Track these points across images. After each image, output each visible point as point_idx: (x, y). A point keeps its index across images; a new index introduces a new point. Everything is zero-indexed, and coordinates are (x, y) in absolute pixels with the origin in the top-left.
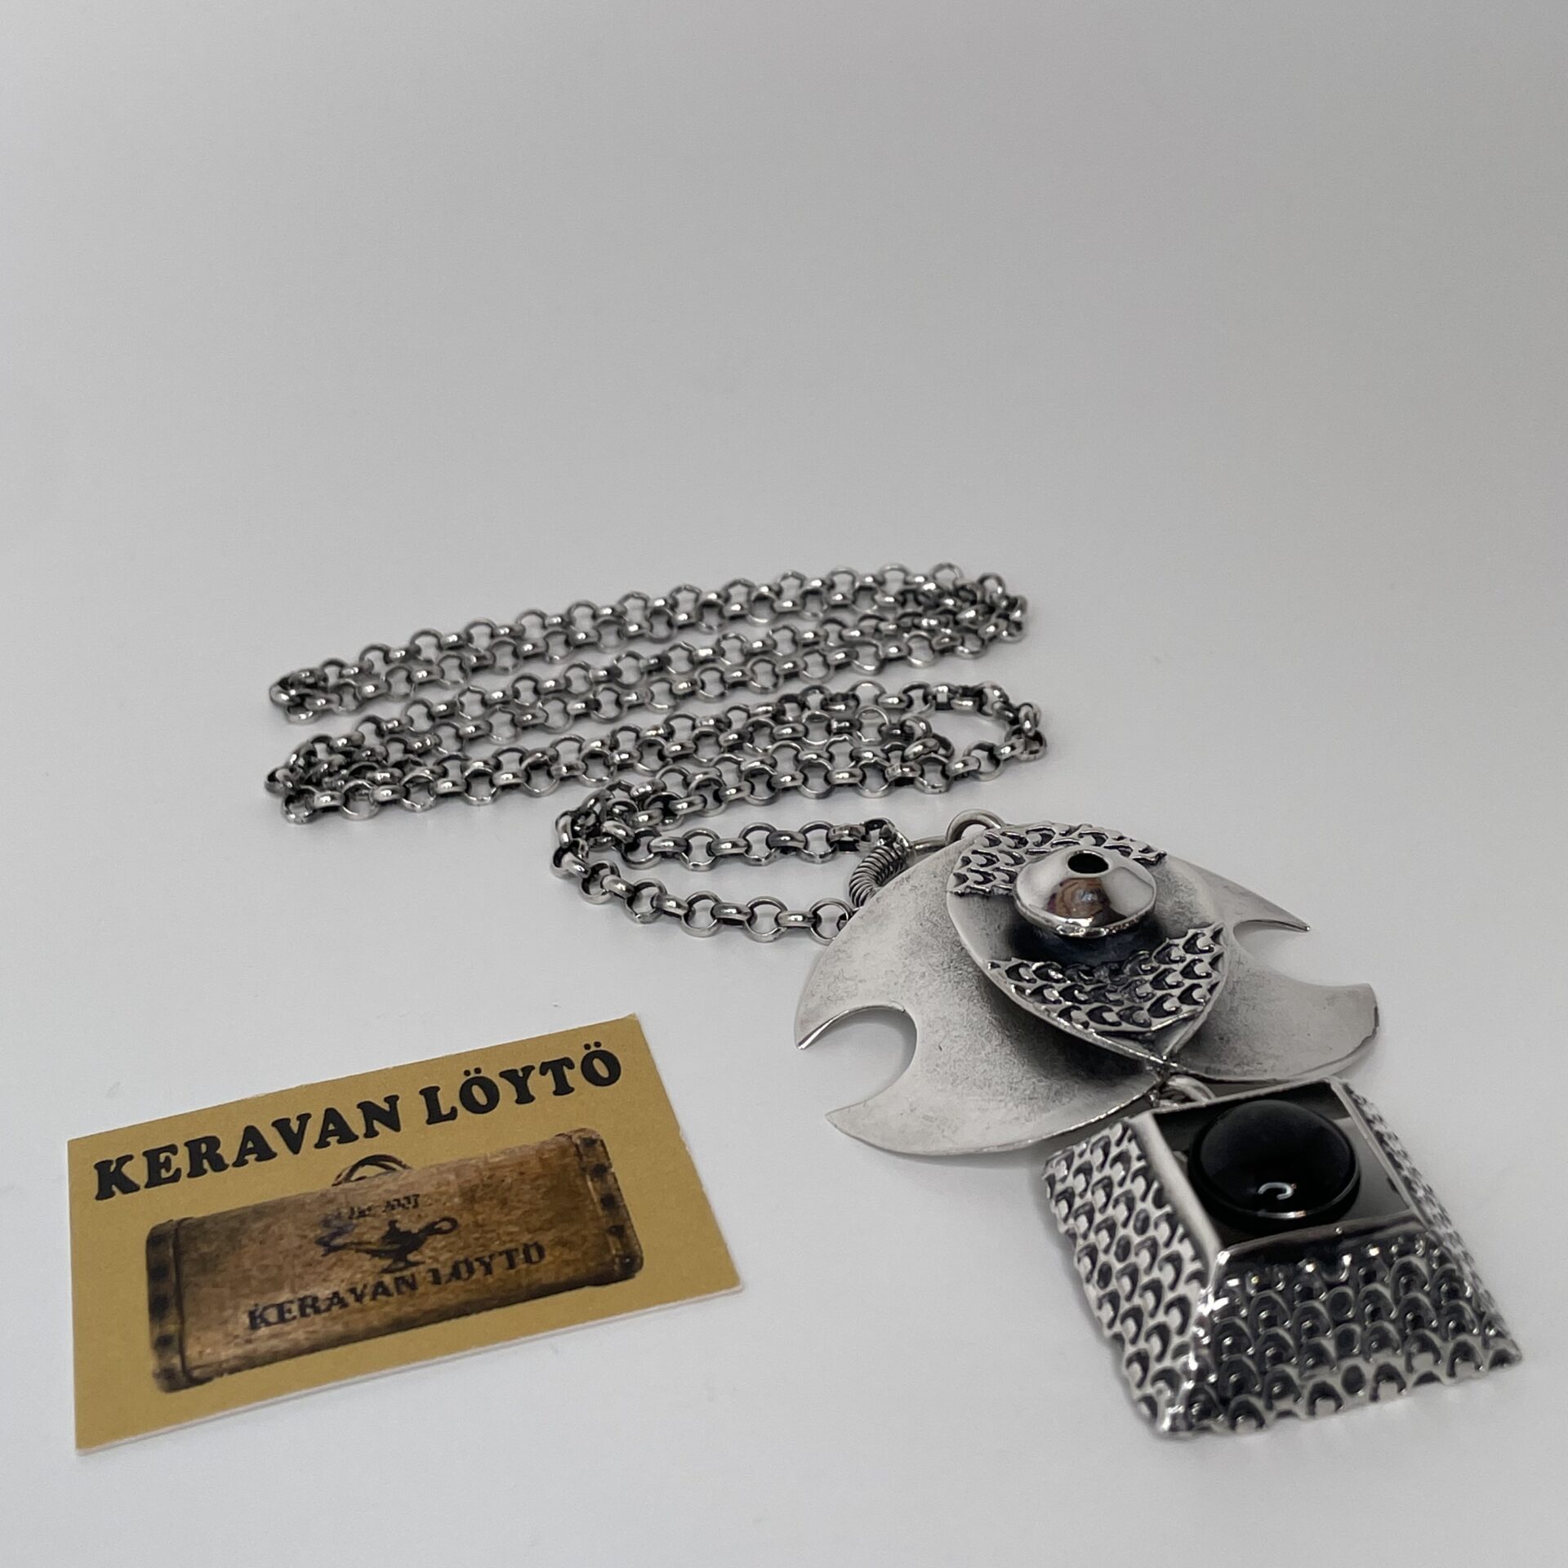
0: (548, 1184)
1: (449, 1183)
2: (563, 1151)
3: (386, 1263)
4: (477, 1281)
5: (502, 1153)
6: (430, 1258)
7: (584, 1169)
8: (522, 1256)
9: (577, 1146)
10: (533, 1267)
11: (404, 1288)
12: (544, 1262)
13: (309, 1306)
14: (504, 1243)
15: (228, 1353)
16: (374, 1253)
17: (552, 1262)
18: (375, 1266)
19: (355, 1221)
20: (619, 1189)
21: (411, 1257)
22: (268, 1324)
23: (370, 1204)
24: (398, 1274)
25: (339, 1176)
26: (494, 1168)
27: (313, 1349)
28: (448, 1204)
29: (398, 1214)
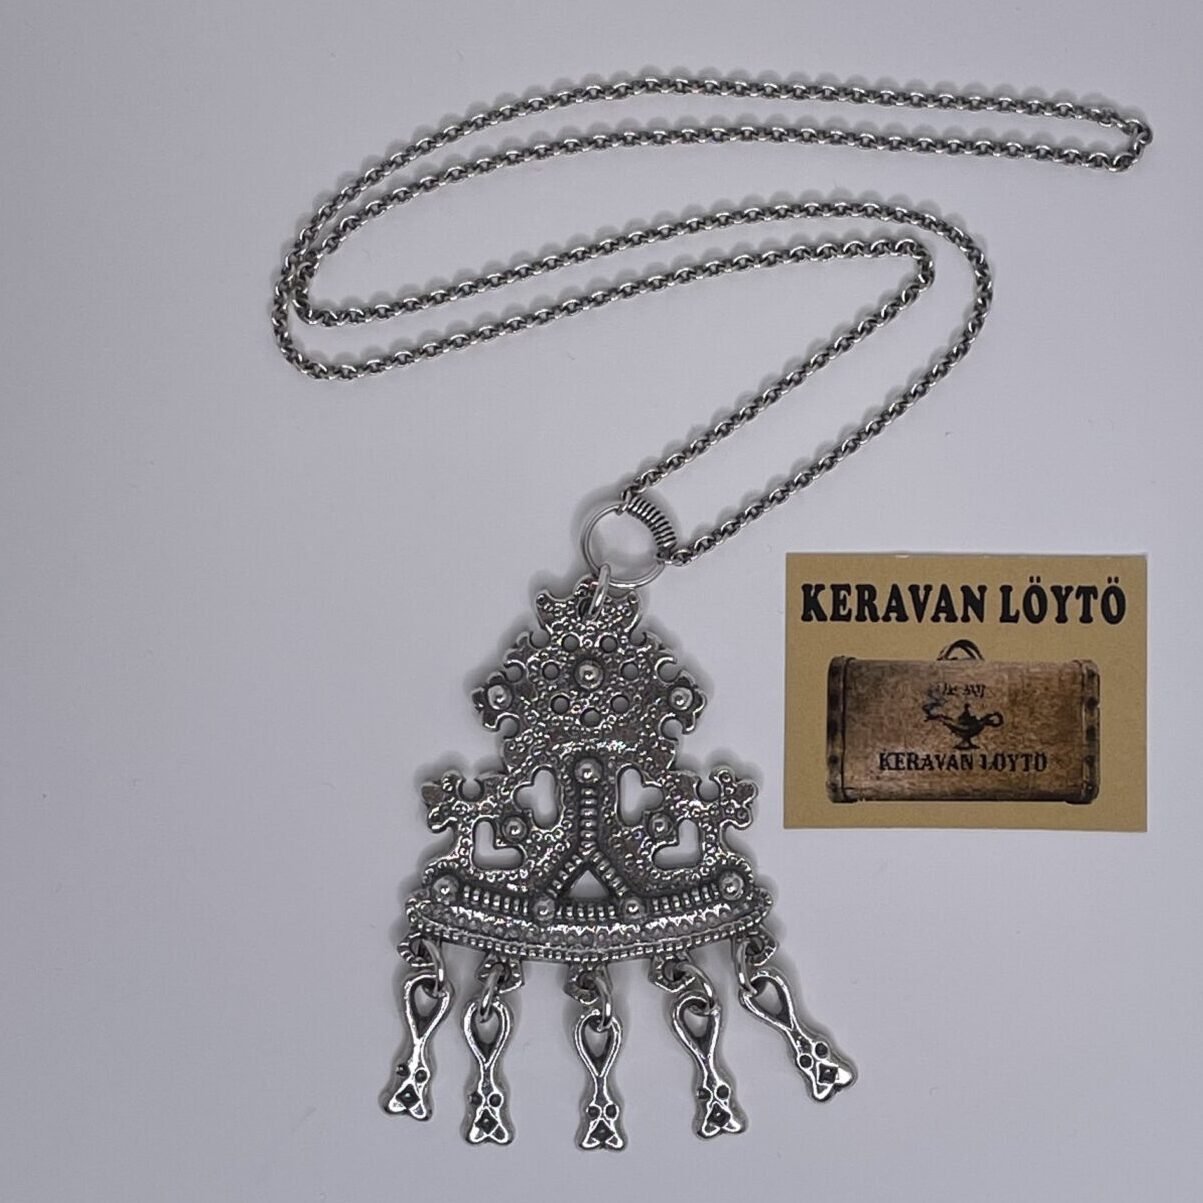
0: (1060, 703)
1: (1003, 682)
2: (1074, 676)
3: (960, 740)
4: (1005, 774)
5: (1040, 665)
6: (984, 745)
7: (1082, 698)
8: (1033, 762)
9: (1083, 675)
10: (1038, 774)
11: (966, 766)
12: (1045, 772)
13: (913, 759)
14: (1026, 747)
15: (866, 783)
16: (954, 730)
17: (1049, 774)
18: (951, 740)
19: (945, 697)
20: (1098, 724)
21: (974, 741)
22: (890, 769)
23: (956, 684)
24: (964, 752)
25: (942, 652)
26: (1033, 677)
27: (912, 798)
28: (1000, 701)
29: (972, 699)
